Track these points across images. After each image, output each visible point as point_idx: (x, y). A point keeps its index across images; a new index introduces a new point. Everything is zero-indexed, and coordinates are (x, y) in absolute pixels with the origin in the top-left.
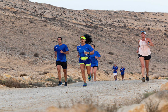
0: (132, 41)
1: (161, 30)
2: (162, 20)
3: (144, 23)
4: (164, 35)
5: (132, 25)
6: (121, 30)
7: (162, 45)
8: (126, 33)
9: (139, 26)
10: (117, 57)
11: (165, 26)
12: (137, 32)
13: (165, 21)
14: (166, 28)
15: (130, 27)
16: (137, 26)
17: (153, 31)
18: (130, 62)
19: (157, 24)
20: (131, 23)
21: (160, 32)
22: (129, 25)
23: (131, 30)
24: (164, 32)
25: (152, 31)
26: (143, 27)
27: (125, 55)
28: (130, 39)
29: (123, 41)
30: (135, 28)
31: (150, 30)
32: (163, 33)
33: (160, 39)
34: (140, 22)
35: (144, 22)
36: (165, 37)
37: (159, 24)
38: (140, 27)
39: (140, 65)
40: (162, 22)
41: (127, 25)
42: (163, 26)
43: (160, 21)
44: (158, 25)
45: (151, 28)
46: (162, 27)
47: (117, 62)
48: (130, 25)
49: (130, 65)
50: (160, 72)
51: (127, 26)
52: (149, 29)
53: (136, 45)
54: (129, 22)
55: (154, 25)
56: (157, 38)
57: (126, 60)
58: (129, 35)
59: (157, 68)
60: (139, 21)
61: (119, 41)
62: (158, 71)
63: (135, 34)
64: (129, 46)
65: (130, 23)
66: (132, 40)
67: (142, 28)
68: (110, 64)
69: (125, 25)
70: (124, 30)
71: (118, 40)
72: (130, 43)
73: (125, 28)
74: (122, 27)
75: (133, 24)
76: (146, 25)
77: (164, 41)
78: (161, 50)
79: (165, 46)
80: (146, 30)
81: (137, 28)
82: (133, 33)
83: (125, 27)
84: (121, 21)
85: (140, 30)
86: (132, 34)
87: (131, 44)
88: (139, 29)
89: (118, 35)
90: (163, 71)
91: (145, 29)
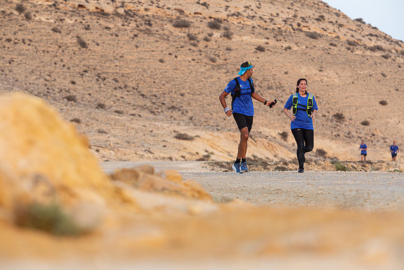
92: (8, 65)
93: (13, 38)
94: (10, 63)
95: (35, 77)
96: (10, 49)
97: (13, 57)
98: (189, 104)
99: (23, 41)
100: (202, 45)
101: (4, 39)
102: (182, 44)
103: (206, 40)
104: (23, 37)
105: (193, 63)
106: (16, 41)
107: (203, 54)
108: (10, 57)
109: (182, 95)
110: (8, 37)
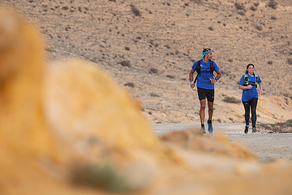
92: (65, 31)
93: (69, 6)
94: (67, 30)
95: (90, 43)
96: (67, 17)
97: (70, 24)
98: (237, 69)
99: (80, 9)
100: (248, 14)
101: (61, 7)
102: (230, 13)
103: (253, 9)
104: (79, 5)
105: (240, 31)
106: (73, 9)
107: (250, 23)
108: (67, 24)
109: (230, 61)
110: (64, 5)
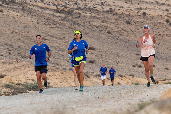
0: (121, 31)
1: (161, 16)
2: (163, 2)
3: (138, 6)
4: (166, 23)
5: (122, 9)
6: (106, 15)
7: (163, 36)
8: (113, 21)
9: (131, 10)
10: (100, 53)
11: (167, 10)
12: (127, 18)
13: (167, 3)
14: (168, 12)
15: (118, 12)
16: (128, 11)
17: (151, 17)
18: (119, 60)
19: (156, 8)
20: (120, 6)
21: (160, 18)
22: (116, 8)
23: (119, 16)
24: (166, 18)
25: (149, 17)
26: (136, 11)
27: (111, 51)
28: (118, 28)
29: (109, 31)
30: (125, 12)
31: (147, 15)
32: (165, 20)
33: (160, 29)
34: (132, 4)
35: (138, 4)
36: (167, 25)
37: (159, 7)
38: (133, 11)
39: (133, 65)
40: (163, 4)
41: (115, 9)
42: (164, 9)
43: (160, 2)
44: (158, 9)
45: (147, 13)
46: (163, 11)
47: (101, 60)
48: (119, 9)
49: (119, 64)
50: (161, 73)
51: (114, 11)
52: (144, 14)
53: (126, 37)
54: (116, 4)
55: (152, 9)
56: (157, 27)
57: (113, 57)
58: (117, 23)
59: (156, 68)
60: (130, 3)
61: (103, 32)
62: (158, 73)
63: (125, 21)
64: (117, 38)
65: (118, 6)
66: (121, 29)
67: (134, 13)
68: (91, 64)
69: (111, 9)
70: (110, 16)
71: (102, 30)
72: (118, 34)
73: (111, 13)
74: (108, 12)
75: (123, 7)
76: (141, 9)
77: (166, 30)
78: (162, 43)
79: (167, 38)
80: (140, 16)
81: (128, 13)
82: (123, 20)
83: (111, 11)
84: (106, 3)
85: (132, 16)
86: (121, 21)
87: (120, 35)
88: (131, 14)
89: (102, 23)
90: (165, 73)
91: (139, 14)
